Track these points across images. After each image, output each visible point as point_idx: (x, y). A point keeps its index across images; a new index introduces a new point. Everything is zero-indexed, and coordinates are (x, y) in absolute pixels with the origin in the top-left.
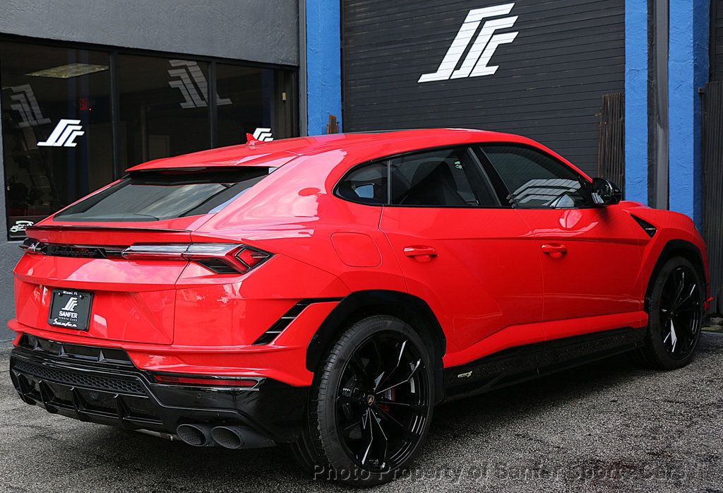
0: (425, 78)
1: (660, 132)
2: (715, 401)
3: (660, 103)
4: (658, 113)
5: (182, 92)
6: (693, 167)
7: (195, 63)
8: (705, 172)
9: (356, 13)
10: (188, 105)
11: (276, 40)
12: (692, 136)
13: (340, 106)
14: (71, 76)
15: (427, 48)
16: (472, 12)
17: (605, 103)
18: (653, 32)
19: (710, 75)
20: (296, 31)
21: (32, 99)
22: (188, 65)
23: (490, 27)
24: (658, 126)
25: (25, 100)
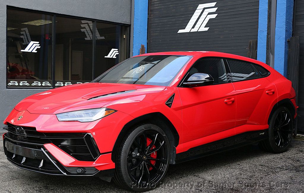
0: (180, 31)
1: (271, 56)
2: (280, 166)
3: (272, 44)
4: (271, 49)
5: (86, 33)
6: (283, 71)
7: (91, 22)
8: (289, 74)
9: (154, 4)
10: (88, 39)
11: (121, 14)
12: (284, 59)
13: (147, 41)
14: (40, 25)
15: (182, 19)
16: (200, 5)
17: (250, 44)
18: (270, 16)
19: (293, 34)
20: (130, 10)
21: (28, 34)
22: (89, 23)
23: (207, 11)
24: (271, 54)
25: (25, 34)
